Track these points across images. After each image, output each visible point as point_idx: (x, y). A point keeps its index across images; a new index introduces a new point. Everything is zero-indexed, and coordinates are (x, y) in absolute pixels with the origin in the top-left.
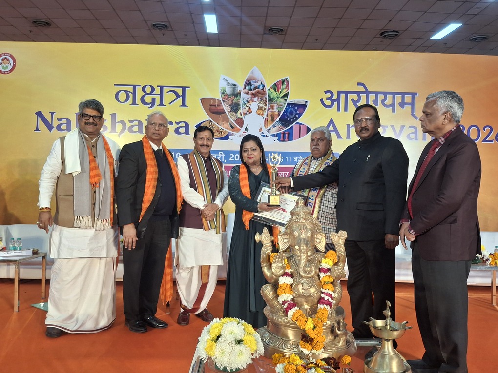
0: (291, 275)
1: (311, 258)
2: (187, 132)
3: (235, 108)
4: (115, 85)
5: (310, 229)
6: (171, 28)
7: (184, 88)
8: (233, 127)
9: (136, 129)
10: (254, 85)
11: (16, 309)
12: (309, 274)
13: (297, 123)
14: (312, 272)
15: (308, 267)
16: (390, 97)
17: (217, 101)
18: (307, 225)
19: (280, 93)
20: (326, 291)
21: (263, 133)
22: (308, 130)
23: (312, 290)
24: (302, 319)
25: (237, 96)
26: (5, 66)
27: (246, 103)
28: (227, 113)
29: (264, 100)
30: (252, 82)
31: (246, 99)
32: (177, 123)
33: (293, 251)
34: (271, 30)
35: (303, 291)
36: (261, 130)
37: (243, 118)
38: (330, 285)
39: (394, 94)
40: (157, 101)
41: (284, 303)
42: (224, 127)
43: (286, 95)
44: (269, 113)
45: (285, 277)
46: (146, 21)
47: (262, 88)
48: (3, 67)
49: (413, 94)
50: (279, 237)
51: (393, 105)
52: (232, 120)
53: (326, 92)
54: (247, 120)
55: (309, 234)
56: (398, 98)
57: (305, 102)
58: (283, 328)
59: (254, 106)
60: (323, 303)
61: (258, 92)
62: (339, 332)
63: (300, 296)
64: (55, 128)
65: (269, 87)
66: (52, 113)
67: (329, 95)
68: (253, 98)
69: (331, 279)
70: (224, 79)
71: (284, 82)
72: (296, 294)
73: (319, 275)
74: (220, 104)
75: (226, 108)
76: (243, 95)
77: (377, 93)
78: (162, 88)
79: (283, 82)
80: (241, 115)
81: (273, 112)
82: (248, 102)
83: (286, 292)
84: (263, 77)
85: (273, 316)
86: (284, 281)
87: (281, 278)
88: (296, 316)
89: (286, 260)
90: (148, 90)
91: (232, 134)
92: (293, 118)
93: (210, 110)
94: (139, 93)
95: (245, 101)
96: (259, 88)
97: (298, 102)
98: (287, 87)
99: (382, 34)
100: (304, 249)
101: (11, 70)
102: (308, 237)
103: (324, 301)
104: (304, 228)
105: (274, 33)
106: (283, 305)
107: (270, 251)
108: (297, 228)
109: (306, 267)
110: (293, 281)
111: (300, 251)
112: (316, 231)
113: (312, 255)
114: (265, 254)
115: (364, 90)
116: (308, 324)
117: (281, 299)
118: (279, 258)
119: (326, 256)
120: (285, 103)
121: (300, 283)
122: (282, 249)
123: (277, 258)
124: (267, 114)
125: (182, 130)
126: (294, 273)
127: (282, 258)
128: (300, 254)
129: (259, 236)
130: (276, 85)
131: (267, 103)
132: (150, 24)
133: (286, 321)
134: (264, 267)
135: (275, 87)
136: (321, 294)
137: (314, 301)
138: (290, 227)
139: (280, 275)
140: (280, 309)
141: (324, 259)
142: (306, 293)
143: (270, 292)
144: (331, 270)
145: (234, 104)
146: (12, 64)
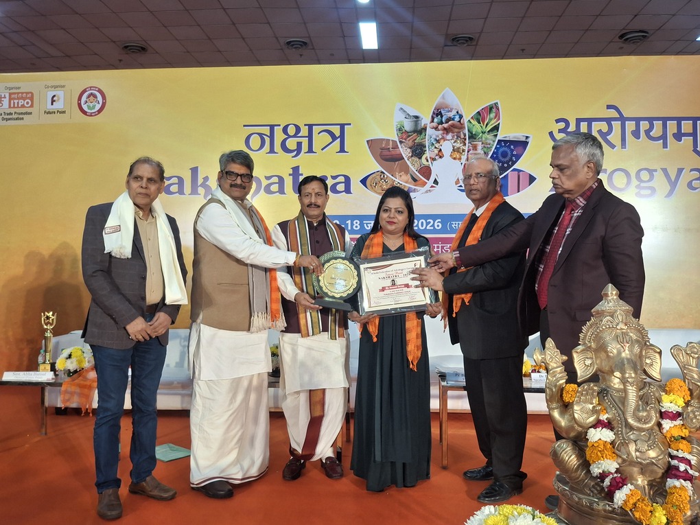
0: (608, 425)
1: (641, 393)
2: (348, 190)
3: (418, 151)
4: (244, 126)
5: (637, 341)
6: (313, 45)
7: (342, 126)
8: (415, 180)
9: (275, 188)
10: (446, 115)
12: (646, 423)
13: (515, 170)
14: (651, 419)
15: (645, 410)
16: (658, 125)
17: (391, 143)
18: (631, 334)
19: (487, 125)
20: (681, 454)
22: (532, 179)
23: (652, 454)
24: (644, 507)
25: (421, 134)
26: (91, 105)
28: (406, 159)
29: (462, 136)
30: (443, 112)
31: (434, 136)
32: (334, 178)
33: (604, 379)
34: (456, 40)
35: (637, 453)
36: (457, 182)
37: (431, 166)
38: (685, 442)
39: (665, 120)
40: (305, 147)
41: (603, 476)
42: (402, 181)
43: (496, 128)
44: (470, 156)
45: (599, 430)
46: (277, 38)
47: (459, 119)
48: (89, 107)
49: (694, 120)
50: (575, 355)
51: (664, 137)
52: (413, 168)
53: (558, 121)
54: (437, 168)
55: (637, 349)
56: (672, 127)
57: (525, 138)
59: (447, 147)
60: (678, 477)
61: (453, 126)
63: (632, 463)
65: (469, 118)
67: (562, 125)
69: (684, 430)
70: (402, 109)
71: (493, 108)
72: (624, 461)
73: (659, 425)
74: (396, 147)
75: (405, 152)
76: (429, 131)
77: (638, 120)
78: (310, 127)
79: (490, 109)
80: (427, 161)
81: (475, 154)
82: (438, 141)
83: (604, 456)
84: (460, 104)
85: (579, 499)
86: (599, 436)
87: (592, 430)
88: (632, 501)
89: (595, 401)
90: (292, 130)
91: (414, 191)
92: (507, 163)
93: (381, 156)
94: (279, 136)
95: (433, 140)
96: (453, 119)
97: (515, 137)
98: (497, 116)
99: (621, 37)
100: (632, 378)
101: (100, 111)
102: (636, 355)
103: (678, 473)
104: (628, 340)
105: (459, 44)
106: (599, 480)
107: (564, 381)
108: (613, 339)
109: (639, 410)
110: (614, 437)
111: (624, 381)
112: (645, 344)
113: (643, 388)
114: (556, 386)
115: (617, 115)
116: (655, 516)
117: (596, 469)
118: (587, 394)
119: (667, 389)
120: (494, 139)
121: (630, 440)
122: (582, 376)
123: (582, 394)
124: (468, 158)
125: (341, 187)
126: (614, 420)
127: (593, 394)
128: (622, 387)
129: (541, 354)
130: (480, 115)
131: (467, 141)
132: (283, 41)
133: (610, 509)
134: (554, 409)
135: (479, 117)
136: (670, 459)
137: (656, 473)
138: (598, 338)
139: (590, 425)
140: (593, 486)
141: (664, 394)
142: (644, 457)
143: (570, 454)
144: (684, 416)
145: (417, 145)
146: (101, 103)
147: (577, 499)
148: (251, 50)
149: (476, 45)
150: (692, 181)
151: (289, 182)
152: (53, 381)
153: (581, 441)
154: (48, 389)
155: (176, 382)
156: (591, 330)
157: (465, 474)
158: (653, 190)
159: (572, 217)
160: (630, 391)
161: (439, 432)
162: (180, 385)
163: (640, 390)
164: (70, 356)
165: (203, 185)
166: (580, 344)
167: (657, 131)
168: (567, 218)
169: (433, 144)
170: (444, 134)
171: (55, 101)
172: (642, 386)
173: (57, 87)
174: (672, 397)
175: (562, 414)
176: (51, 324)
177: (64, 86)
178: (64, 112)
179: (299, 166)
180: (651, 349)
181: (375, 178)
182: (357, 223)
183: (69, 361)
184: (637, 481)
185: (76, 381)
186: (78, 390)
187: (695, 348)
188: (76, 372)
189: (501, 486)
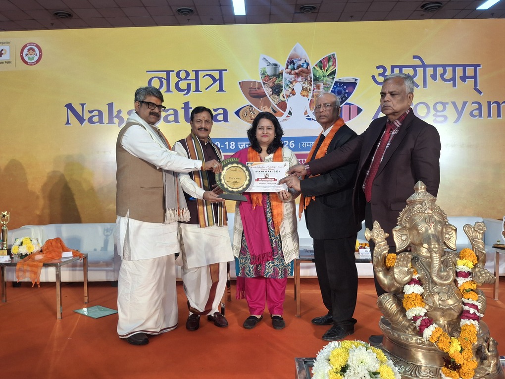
0: (419, 282)
1: (442, 259)
2: (226, 119)
3: (277, 90)
4: (147, 72)
5: (440, 222)
6: (197, 12)
7: (221, 72)
8: (275, 111)
9: (171, 118)
10: (297, 63)
11: (59, 316)
12: (446, 280)
13: (347, 104)
14: (450, 277)
15: (445, 271)
16: (449, 70)
17: (257, 84)
18: (435, 217)
19: (327, 70)
20: (470, 302)
21: (308, 116)
22: (359, 110)
23: (450, 302)
24: (445, 339)
25: (279, 77)
26: (31, 57)
27: (289, 84)
28: (268, 96)
29: (309, 79)
30: (294, 61)
31: (288, 79)
32: (215, 110)
33: (416, 250)
34: (303, 9)
35: (440, 302)
36: (306, 113)
37: (286, 101)
38: (473, 293)
39: (454, 67)
40: (193, 87)
41: (415, 318)
43: (333, 73)
44: (314, 94)
45: (412, 285)
46: (170, 7)
47: (306, 67)
48: (29, 59)
49: (476, 66)
50: (394, 233)
51: (453, 79)
52: (274, 103)
53: (378, 67)
54: (291, 103)
55: (439, 227)
56: (459, 71)
57: (354, 80)
58: (413, 350)
59: (298, 87)
60: (469, 318)
61: (302, 71)
62: (489, 354)
63: (435, 308)
64: (86, 121)
65: (314, 65)
66: (83, 105)
67: (381, 70)
68: (296, 78)
69: (473, 285)
70: (264, 58)
71: (331, 58)
72: (430, 307)
73: (455, 281)
74: (260, 87)
75: (267, 91)
76: (285, 75)
77: (435, 67)
78: (197, 72)
79: (329, 58)
80: (284, 97)
81: (319, 92)
82: (291, 83)
83: (416, 304)
84: (306, 54)
85: (399, 335)
86: (413, 290)
87: (407, 286)
88: (438, 335)
89: (409, 265)
90: (183, 75)
92: (342, 98)
93: (250, 94)
94: (173, 79)
95: (287, 82)
96: (302, 66)
97: (347, 80)
98: (334, 64)
99: (423, 7)
100: (436, 248)
101: (38, 61)
102: (439, 231)
103: (469, 315)
104: (433, 221)
105: (306, 11)
106: (412, 321)
107: (387, 251)
108: (422, 221)
109: (441, 271)
110: (423, 290)
111: (430, 250)
112: (445, 224)
113: (444, 255)
114: (381, 255)
115: (420, 63)
116: (453, 346)
117: (411, 314)
118: (404, 260)
119: (461, 256)
120: (332, 81)
121: (435, 293)
122: (400, 248)
123: (400, 260)
124: (313, 95)
125: (220, 117)
126: (423, 279)
127: (408, 260)
128: (429, 255)
129: (370, 233)
130: (322, 63)
131: (312, 83)
132: (175, 9)
133: (420, 342)
134: (379, 271)
135: (321, 64)
136: (463, 306)
137: (454, 315)
138: (411, 220)
139: (406, 282)
140: (409, 326)
141: (458, 259)
142: (445, 305)
143: (391, 304)
144: (473, 275)
145: (276, 86)
146: (38, 55)
147: (397, 336)
148: (151, 16)
149: (318, 13)
150: (473, 110)
151: (181, 113)
152: (10, 262)
153: (399, 294)
154: (6, 268)
155: (101, 262)
156: (406, 215)
157: (313, 321)
158: (445, 117)
159: (390, 135)
160: (435, 257)
161: (294, 292)
162: (105, 264)
163: (442, 257)
164: (22, 244)
165: (117, 116)
166: (398, 225)
167: (449, 75)
168: (387, 136)
169: (288, 85)
170: (295, 77)
171: (3, 54)
172: (443, 254)
173: (4, 43)
174: (464, 261)
175: (385, 275)
176: (6, 221)
177: (9, 43)
178: (10, 62)
179: (189, 102)
180: (450, 227)
181: (246, 110)
182: (233, 144)
183: (21, 247)
184: (440, 321)
185: (27, 262)
186: (29, 268)
187: (481, 226)
188: (26, 255)
189: (339, 328)
